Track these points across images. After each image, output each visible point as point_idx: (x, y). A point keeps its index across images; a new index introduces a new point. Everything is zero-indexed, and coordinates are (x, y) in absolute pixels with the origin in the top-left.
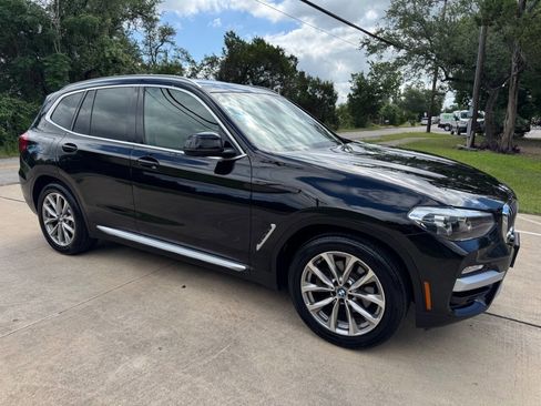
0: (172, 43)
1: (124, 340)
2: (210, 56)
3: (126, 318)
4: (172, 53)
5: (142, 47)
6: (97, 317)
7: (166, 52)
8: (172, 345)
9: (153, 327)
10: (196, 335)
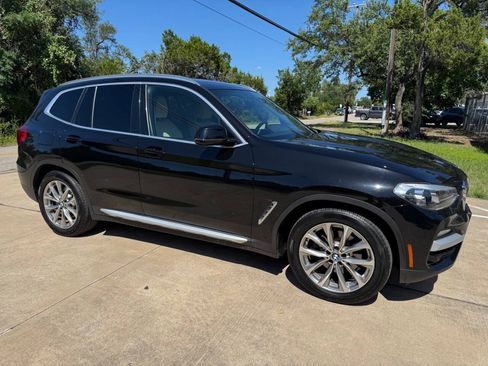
0: (113, 41)
1: (89, 357)
2: (150, 53)
3: (88, 329)
4: (113, 49)
5: (83, 43)
6: (55, 330)
7: (107, 49)
8: (142, 359)
9: (119, 339)
10: (167, 345)
